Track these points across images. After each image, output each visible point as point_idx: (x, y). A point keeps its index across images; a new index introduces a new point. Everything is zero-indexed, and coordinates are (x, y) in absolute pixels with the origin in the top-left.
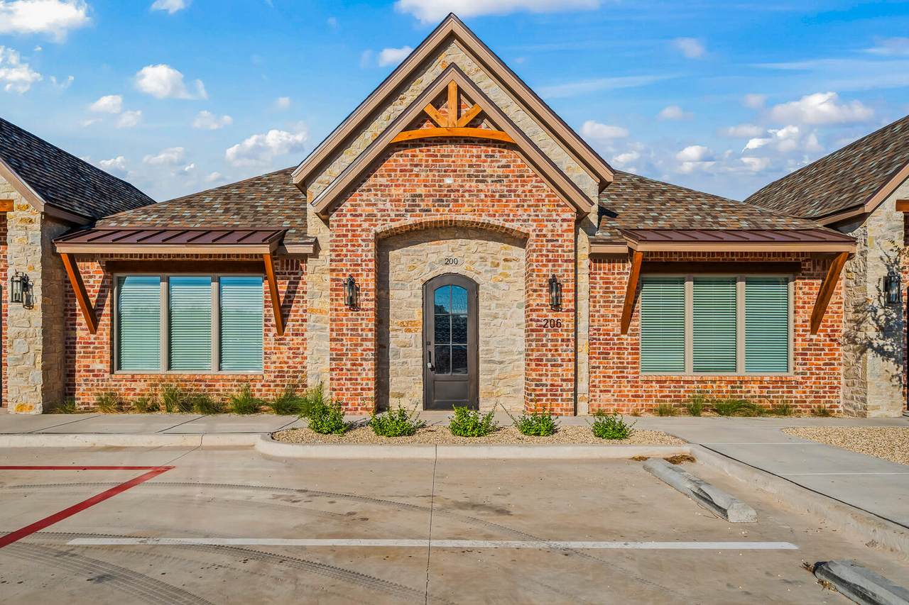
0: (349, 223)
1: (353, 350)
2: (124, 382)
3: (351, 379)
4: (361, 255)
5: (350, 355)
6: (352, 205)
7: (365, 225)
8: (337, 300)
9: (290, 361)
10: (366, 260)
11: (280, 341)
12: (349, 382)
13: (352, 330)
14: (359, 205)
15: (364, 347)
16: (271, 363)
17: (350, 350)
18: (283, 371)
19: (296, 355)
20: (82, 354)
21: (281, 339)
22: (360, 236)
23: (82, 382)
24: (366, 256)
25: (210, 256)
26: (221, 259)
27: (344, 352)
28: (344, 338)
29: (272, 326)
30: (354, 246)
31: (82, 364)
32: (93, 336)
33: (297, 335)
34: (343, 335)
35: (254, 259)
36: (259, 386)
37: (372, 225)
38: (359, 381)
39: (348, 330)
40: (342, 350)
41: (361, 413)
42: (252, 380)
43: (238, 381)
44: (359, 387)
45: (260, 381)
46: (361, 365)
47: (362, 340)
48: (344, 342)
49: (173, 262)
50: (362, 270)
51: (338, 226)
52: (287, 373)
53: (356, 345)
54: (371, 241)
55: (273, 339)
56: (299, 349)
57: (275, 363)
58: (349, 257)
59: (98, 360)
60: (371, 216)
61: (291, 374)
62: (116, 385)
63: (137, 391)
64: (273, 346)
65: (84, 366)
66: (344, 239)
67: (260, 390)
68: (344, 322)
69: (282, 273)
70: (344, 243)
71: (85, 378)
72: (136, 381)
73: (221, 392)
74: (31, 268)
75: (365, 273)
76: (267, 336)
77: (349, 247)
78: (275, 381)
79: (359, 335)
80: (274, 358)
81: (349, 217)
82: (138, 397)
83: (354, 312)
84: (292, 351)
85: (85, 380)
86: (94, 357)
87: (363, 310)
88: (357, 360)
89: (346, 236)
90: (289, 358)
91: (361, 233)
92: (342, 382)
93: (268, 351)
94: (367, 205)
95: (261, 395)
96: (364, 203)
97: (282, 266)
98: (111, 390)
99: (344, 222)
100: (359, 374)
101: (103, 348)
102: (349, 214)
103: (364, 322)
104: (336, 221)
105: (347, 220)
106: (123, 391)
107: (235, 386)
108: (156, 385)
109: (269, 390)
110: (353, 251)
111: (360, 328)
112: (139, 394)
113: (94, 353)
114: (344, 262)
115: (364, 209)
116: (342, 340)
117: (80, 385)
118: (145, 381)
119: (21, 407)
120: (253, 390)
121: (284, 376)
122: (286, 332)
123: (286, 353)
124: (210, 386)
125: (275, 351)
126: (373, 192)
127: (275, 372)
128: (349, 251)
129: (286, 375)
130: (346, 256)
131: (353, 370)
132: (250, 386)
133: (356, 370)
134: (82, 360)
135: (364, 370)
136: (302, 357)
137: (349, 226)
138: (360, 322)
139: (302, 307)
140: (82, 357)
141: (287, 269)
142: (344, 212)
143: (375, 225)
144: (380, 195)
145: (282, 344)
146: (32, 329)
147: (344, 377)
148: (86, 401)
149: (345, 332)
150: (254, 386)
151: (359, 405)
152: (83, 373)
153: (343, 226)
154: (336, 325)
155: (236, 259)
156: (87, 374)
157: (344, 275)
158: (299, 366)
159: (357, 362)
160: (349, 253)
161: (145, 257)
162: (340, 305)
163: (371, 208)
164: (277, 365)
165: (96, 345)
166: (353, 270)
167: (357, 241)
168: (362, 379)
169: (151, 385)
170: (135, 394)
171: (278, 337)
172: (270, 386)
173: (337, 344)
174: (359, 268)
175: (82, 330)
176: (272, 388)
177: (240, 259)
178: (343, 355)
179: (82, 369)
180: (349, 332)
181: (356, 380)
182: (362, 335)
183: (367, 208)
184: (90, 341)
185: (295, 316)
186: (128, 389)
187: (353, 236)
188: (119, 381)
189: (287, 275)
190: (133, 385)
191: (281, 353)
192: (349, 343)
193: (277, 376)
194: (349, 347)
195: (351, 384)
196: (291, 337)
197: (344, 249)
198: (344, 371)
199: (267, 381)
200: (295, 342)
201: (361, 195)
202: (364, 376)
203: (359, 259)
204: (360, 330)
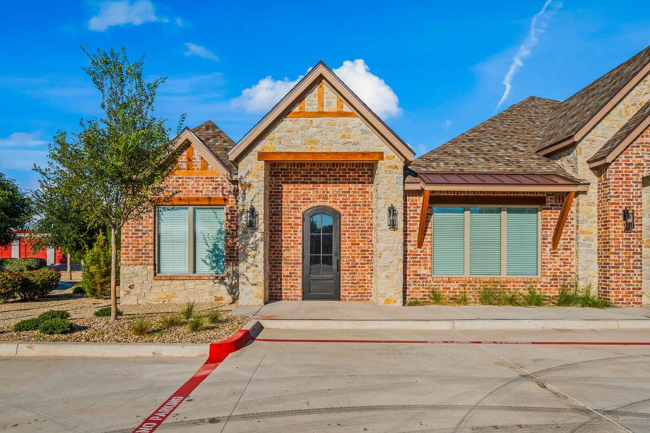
0: (624, 170)
1: (627, 261)
2: (442, 283)
3: (625, 282)
4: (632, 193)
5: (624, 264)
6: (626, 157)
7: (636, 171)
8: (615, 225)
9: (562, 268)
10: (636, 197)
11: (554, 254)
12: (624, 284)
13: (626, 246)
14: (631, 157)
15: (635, 258)
16: (548, 270)
17: (625, 260)
18: (556, 276)
19: (565, 264)
20: (412, 263)
21: (555, 253)
22: (632, 179)
23: (412, 283)
24: (636, 194)
25: (504, 192)
26: (512, 195)
27: (621, 262)
28: (620, 252)
29: (548, 243)
30: (627, 186)
31: (412, 270)
32: (419, 250)
33: (566, 249)
34: (619, 250)
35: (535, 195)
36: (539, 286)
37: (640, 171)
38: (631, 283)
39: (623, 246)
40: (619, 261)
41: (633, 306)
42: (534, 282)
43: (524, 282)
44: (631, 287)
45: (540, 283)
46: (633, 271)
47: (634, 253)
48: (621, 255)
49: (477, 197)
50: (633, 203)
51: (616, 172)
52: (559, 277)
53: (629, 257)
54: (639, 183)
55: (549, 252)
56: (568, 259)
57: (550, 269)
58: (624, 194)
59: (423, 267)
60: (639, 165)
61: (562, 278)
62: (436, 285)
63: (452, 290)
64: (549, 257)
65: (413, 271)
66: (620, 181)
67: (540, 289)
68: (621, 241)
69: (555, 205)
70: (620, 184)
71: (413, 280)
72: (451, 282)
73: (512, 291)
74: (396, 201)
75: (635, 206)
76: (545, 250)
77: (624, 187)
78: (550, 283)
79: (631, 250)
80: (550, 266)
81: (624, 165)
82: (452, 294)
83: (628, 234)
84: (562, 261)
85: (414, 282)
86: (420, 265)
87: (634, 232)
88: (630, 268)
89: (622, 179)
90: (560, 266)
91: (633, 177)
92: (619, 284)
93: (546, 261)
94: (636, 157)
95: (541, 292)
96: (634, 156)
97: (556, 200)
98: (432, 288)
99: (620, 169)
100: (631, 278)
101: (427, 258)
102: (623, 163)
103: (635, 241)
104: (614, 168)
105: (622, 168)
106: (441, 289)
107: (522, 286)
108: (466, 285)
109: (546, 289)
110: (627, 190)
111: (632, 245)
112: (453, 292)
113: (420, 262)
114: (620, 197)
115: (634, 160)
116: (619, 253)
117: (410, 285)
118: (457, 282)
119: (388, 301)
120: (535, 289)
121: (557, 279)
122: (558, 247)
123: (558, 262)
124: (504, 286)
125: (550, 261)
126: (641, 148)
127: (550, 276)
128: (624, 190)
129: (559, 278)
130: (622, 193)
131: (627, 275)
132: (533, 286)
133: (629, 275)
134: (412, 267)
135: (635, 275)
136: (570, 266)
137: (624, 172)
138: (632, 240)
139: (570, 229)
140: (412, 265)
141: (559, 202)
142: (620, 162)
143: (642, 172)
144: (645, 150)
145: (556, 256)
146: (396, 245)
147: (620, 280)
148: (414, 297)
149: (621, 247)
150: (536, 286)
151: (631, 300)
152: (412, 276)
153: (620, 172)
154: (615, 243)
155: (522, 195)
156: (416, 277)
157: (621, 207)
158: (568, 272)
159: (630, 270)
160: (624, 191)
161: (457, 193)
162: (617, 229)
163: (639, 159)
164: (552, 271)
165: (422, 256)
166: (627, 204)
167: (630, 182)
168: (634, 282)
169: (462, 285)
170: (450, 292)
171: (552, 251)
172: (547, 286)
173: (615, 257)
174: (631, 202)
175: (411, 245)
176: (548, 287)
177: (525, 195)
178: (620, 264)
179: (412, 273)
180: (624, 248)
181: (629, 282)
182: (633, 250)
183: (637, 159)
184: (417, 253)
185: (565, 236)
186: (444, 288)
187: (627, 179)
188: (438, 282)
189: (559, 207)
190: (448, 285)
191: (555, 262)
192: (624, 255)
193: (552, 279)
194: (624, 258)
195: (625, 285)
196: (562, 251)
197: (621, 188)
198: (621, 276)
199: (545, 283)
200: (565, 254)
201: (632, 150)
202: (635, 279)
203: (631, 195)
204: (632, 247)
